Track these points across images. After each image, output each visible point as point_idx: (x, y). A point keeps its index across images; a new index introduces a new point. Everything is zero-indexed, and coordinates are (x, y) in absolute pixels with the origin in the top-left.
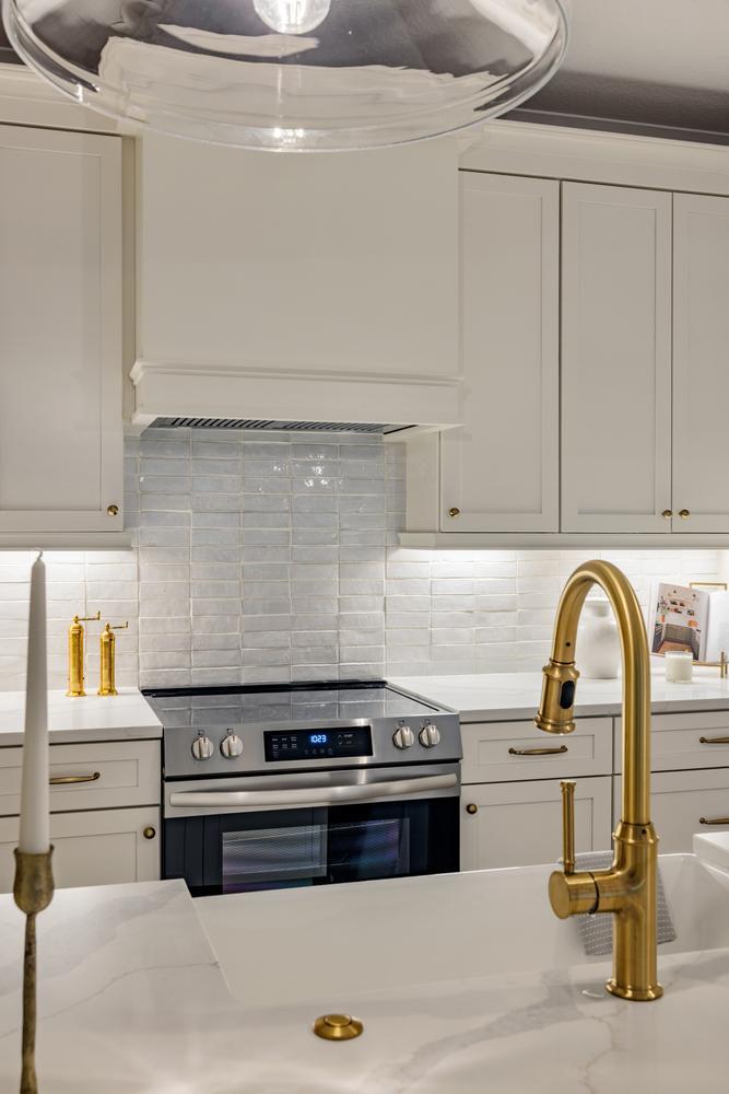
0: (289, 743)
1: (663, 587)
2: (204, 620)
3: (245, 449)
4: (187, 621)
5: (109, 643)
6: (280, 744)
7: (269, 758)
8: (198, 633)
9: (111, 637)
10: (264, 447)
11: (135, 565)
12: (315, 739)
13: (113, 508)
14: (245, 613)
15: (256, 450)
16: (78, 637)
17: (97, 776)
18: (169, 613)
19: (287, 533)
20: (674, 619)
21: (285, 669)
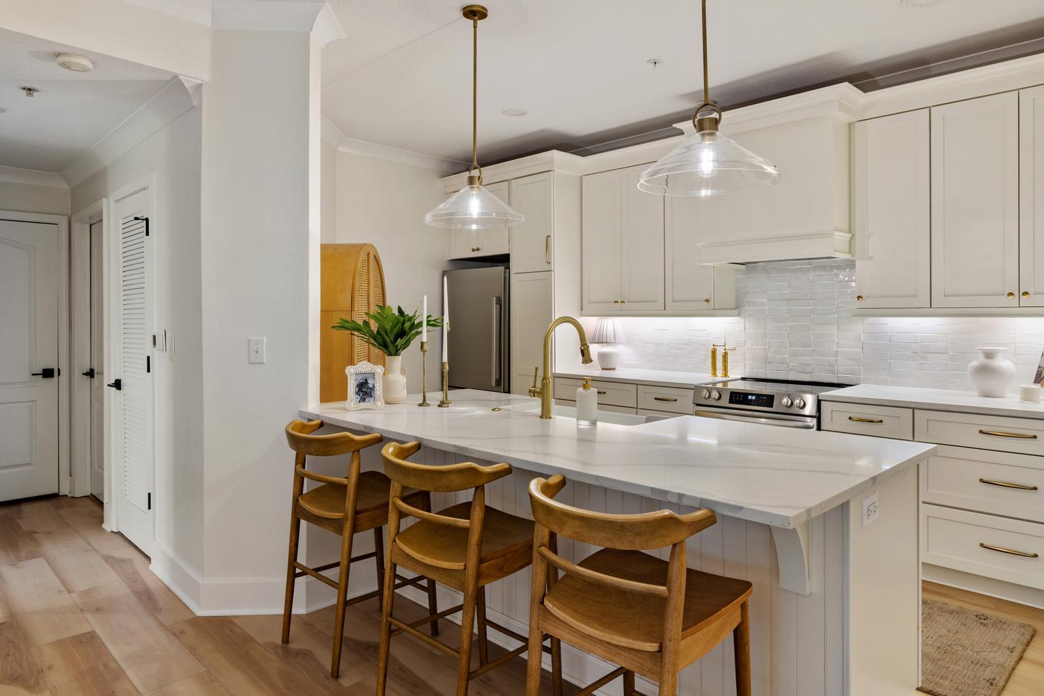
0: (740, 397)
2: (772, 349)
3: (791, 271)
4: (765, 349)
5: (725, 356)
6: (736, 397)
7: (731, 402)
8: (769, 355)
9: (726, 353)
10: (799, 269)
11: (743, 324)
12: (750, 397)
13: (707, 301)
14: (790, 347)
15: (795, 271)
16: (714, 353)
17: (676, 400)
18: (757, 345)
19: (810, 309)
21: (810, 375)
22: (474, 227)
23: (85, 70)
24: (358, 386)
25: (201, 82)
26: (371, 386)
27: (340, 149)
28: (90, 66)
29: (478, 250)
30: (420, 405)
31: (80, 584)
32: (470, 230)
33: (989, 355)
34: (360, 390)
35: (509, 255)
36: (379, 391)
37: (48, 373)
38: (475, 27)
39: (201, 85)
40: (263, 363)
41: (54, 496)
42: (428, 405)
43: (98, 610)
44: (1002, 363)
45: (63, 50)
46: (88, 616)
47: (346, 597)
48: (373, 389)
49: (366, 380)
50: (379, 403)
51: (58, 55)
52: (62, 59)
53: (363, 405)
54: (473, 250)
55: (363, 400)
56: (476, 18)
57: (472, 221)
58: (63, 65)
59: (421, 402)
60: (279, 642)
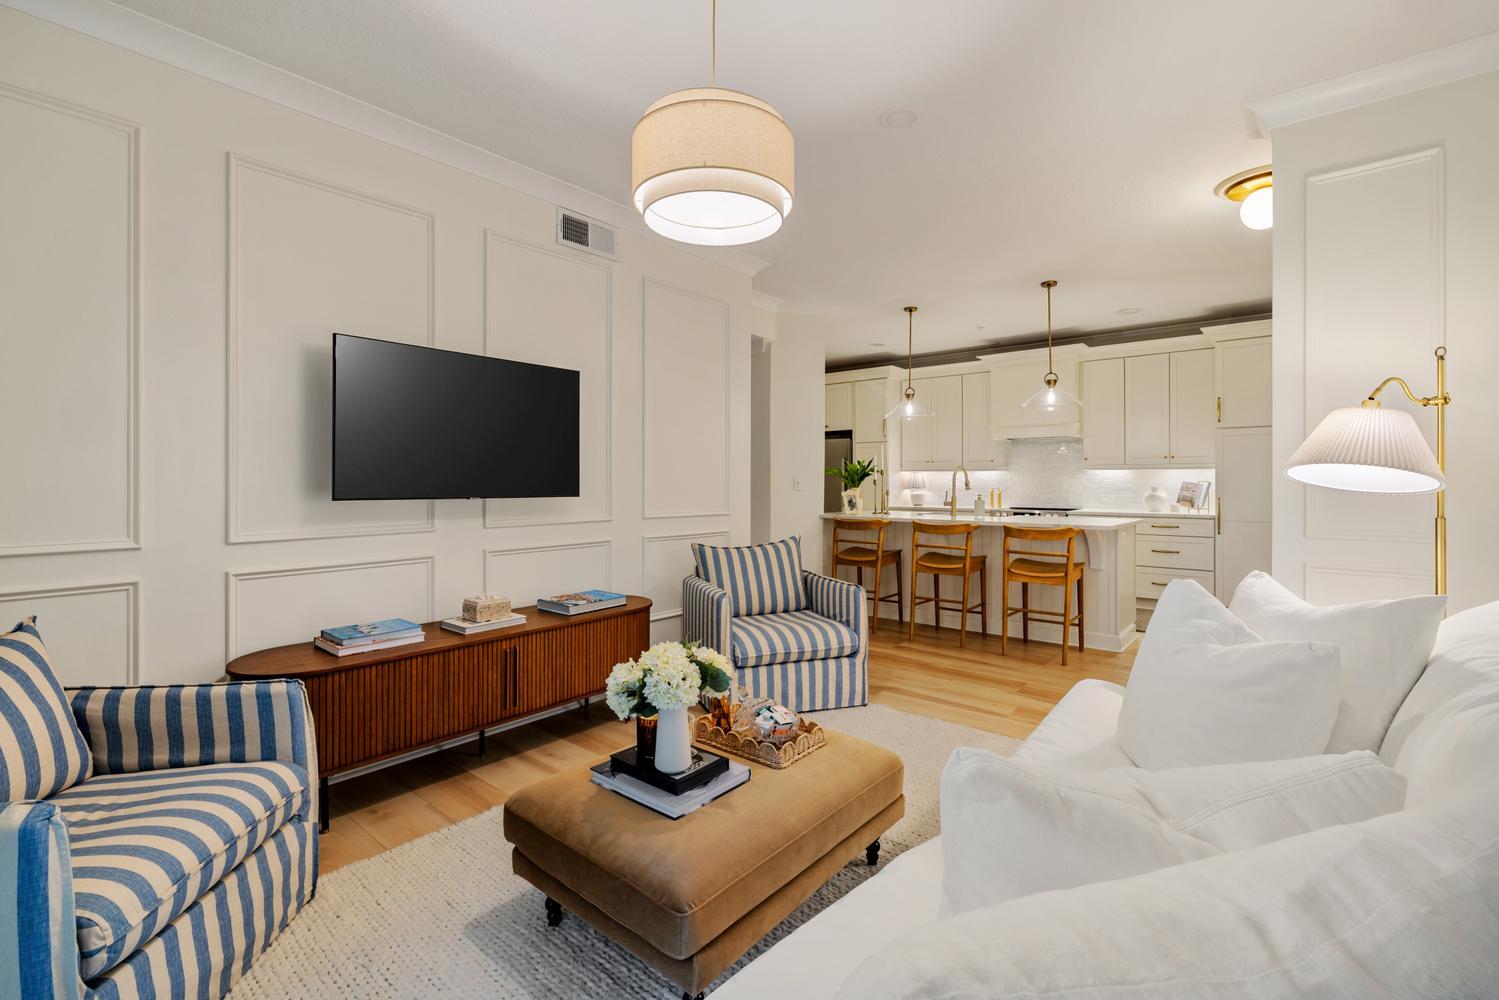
1: (1184, 482)
2: (1028, 490)
4: (1024, 490)
8: (1027, 494)
10: (1047, 443)
11: (1010, 475)
13: (991, 461)
15: (1044, 444)
16: (992, 493)
18: (1019, 488)
20: (1186, 493)
24: (849, 502)
26: (854, 502)
33: (1154, 489)
34: (850, 504)
35: (851, 431)
36: (858, 505)
38: (910, 316)
44: (1161, 494)
48: (855, 504)
49: (851, 499)
53: (852, 512)
55: (852, 509)
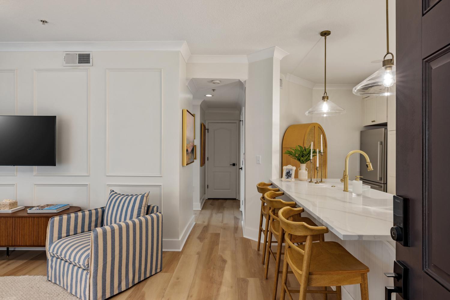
22: (325, 115)
23: (219, 83)
24: (287, 173)
25: (245, 80)
26: (291, 173)
27: (314, 89)
28: (219, 82)
29: (374, 121)
30: (309, 182)
31: (225, 221)
32: (323, 117)
34: (287, 175)
35: (387, 123)
36: (293, 176)
37: (234, 165)
38: (325, 39)
39: (246, 81)
40: (260, 164)
41: (235, 199)
42: (313, 182)
43: (224, 229)
45: (213, 80)
46: (222, 229)
47: (271, 240)
48: (291, 175)
49: (289, 171)
50: (293, 180)
51: (212, 81)
52: (213, 82)
53: (287, 180)
54: (372, 122)
55: (288, 178)
56: (326, 35)
57: (324, 113)
58: (213, 83)
59: (310, 181)
60: (257, 250)
